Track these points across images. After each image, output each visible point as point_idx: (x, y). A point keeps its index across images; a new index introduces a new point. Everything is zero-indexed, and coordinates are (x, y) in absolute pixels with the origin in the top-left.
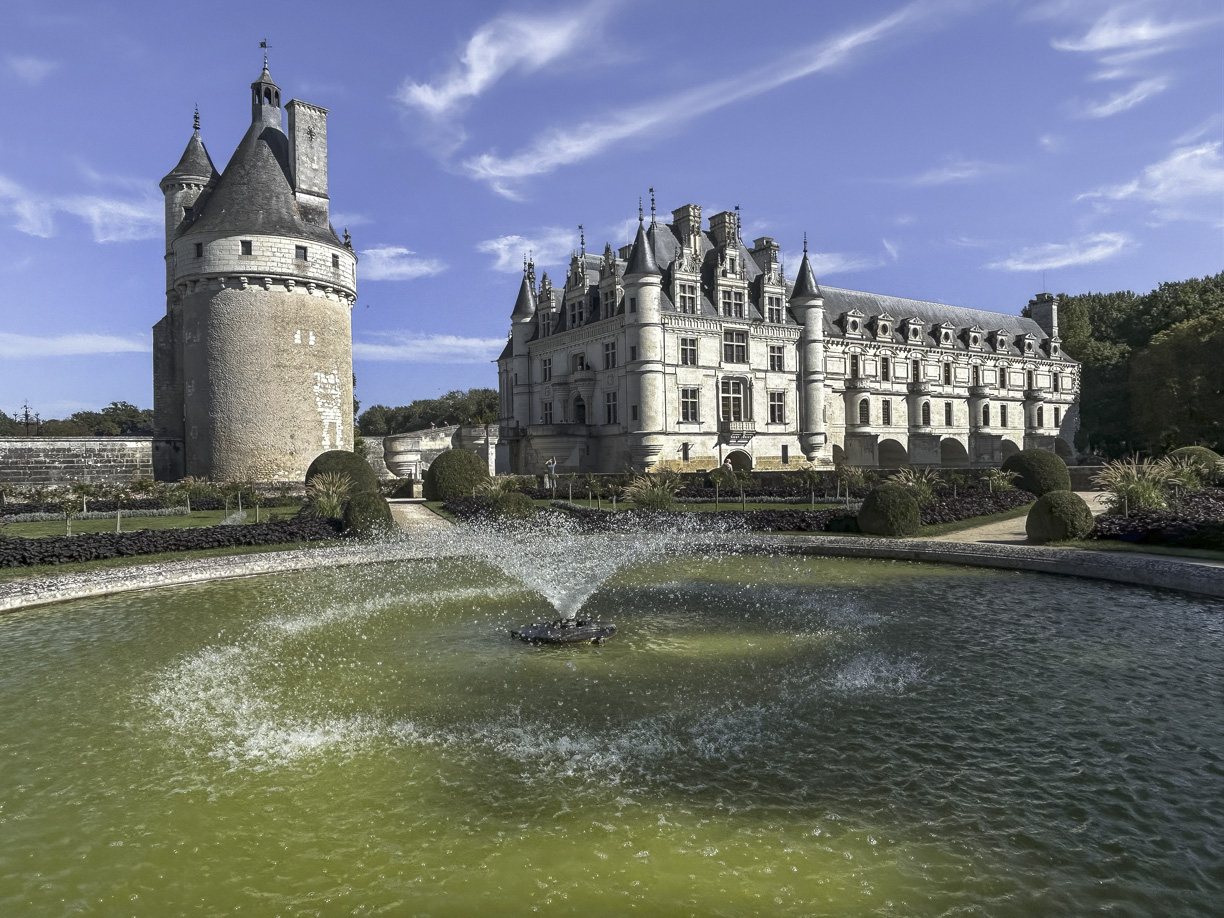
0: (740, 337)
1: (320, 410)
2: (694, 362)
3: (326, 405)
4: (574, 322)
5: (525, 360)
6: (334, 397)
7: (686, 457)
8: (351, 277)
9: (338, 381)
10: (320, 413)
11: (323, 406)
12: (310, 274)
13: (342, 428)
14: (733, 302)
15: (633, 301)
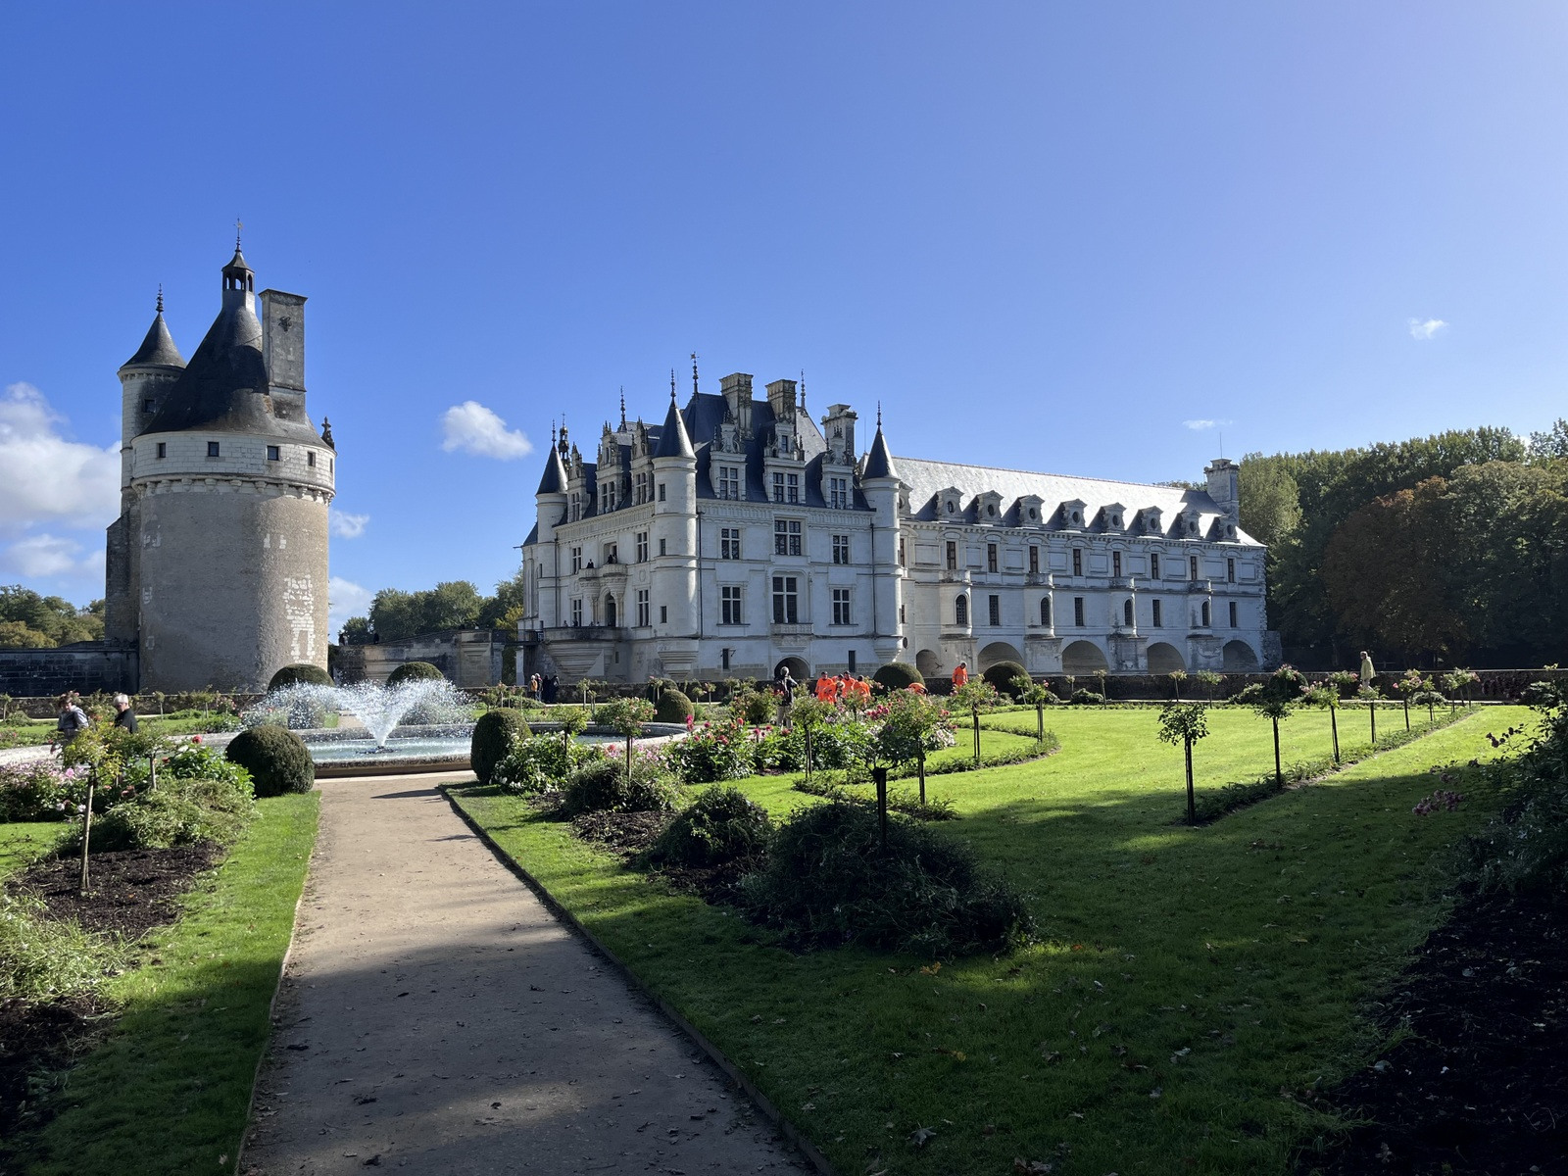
0: (796, 525)
1: (289, 618)
2: (736, 557)
3: (297, 612)
4: (605, 506)
5: (552, 547)
6: (306, 603)
7: (726, 665)
8: (328, 474)
9: (311, 586)
10: (290, 622)
11: (293, 614)
12: (282, 475)
13: (314, 636)
14: (786, 484)
15: (662, 487)
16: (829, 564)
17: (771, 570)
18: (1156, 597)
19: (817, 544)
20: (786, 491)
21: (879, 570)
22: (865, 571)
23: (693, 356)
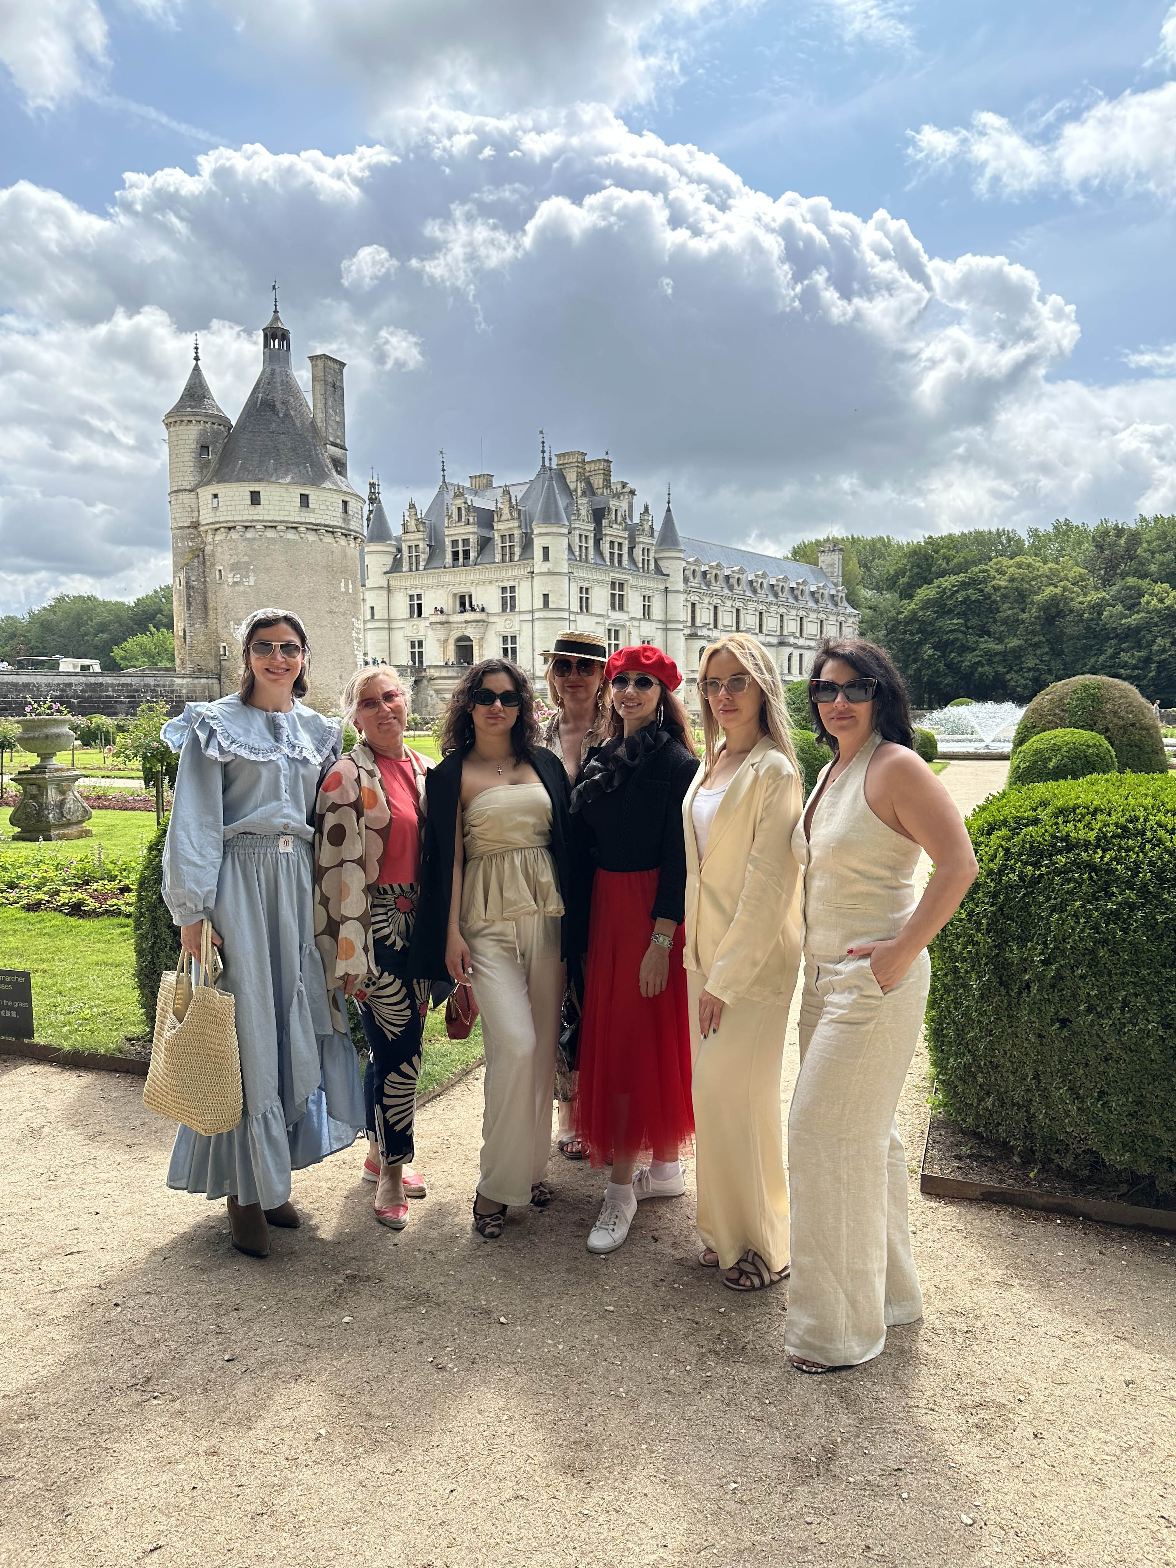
0: (621, 586)
1: (356, 653)
2: (588, 610)
5: (384, 593)
10: (356, 656)
14: (616, 551)
15: (546, 550)
16: (640, 620)
17: (608, 622)
18: (802, 651)
19: (634, 603)
20: (616, 556)
21: (670, 626)
22: (660, 626)
23: (541, 432)
